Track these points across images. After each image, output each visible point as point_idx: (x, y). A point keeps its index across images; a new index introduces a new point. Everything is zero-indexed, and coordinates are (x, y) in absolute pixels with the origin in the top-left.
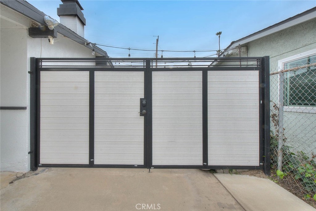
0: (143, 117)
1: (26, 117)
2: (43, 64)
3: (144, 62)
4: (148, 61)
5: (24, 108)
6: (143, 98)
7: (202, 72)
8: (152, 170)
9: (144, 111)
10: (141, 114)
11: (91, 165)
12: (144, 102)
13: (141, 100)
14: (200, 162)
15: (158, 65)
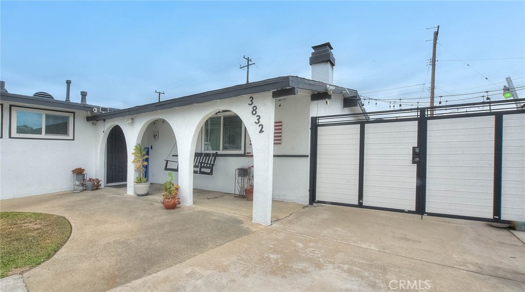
0: (416, 165)
1: (307, 162)
2: (320, 121)
3: (418, 112)
4: (422, 110)
5: (307, 156)
6: (417, 146)
7: (494, 116)
8: (425, 216)
9: (417, 159)
10: (414, 162)
11: (360, 205)
12: (417, 150)
13: (414, 148)
14: (490, 216)
15: (434, 113)
